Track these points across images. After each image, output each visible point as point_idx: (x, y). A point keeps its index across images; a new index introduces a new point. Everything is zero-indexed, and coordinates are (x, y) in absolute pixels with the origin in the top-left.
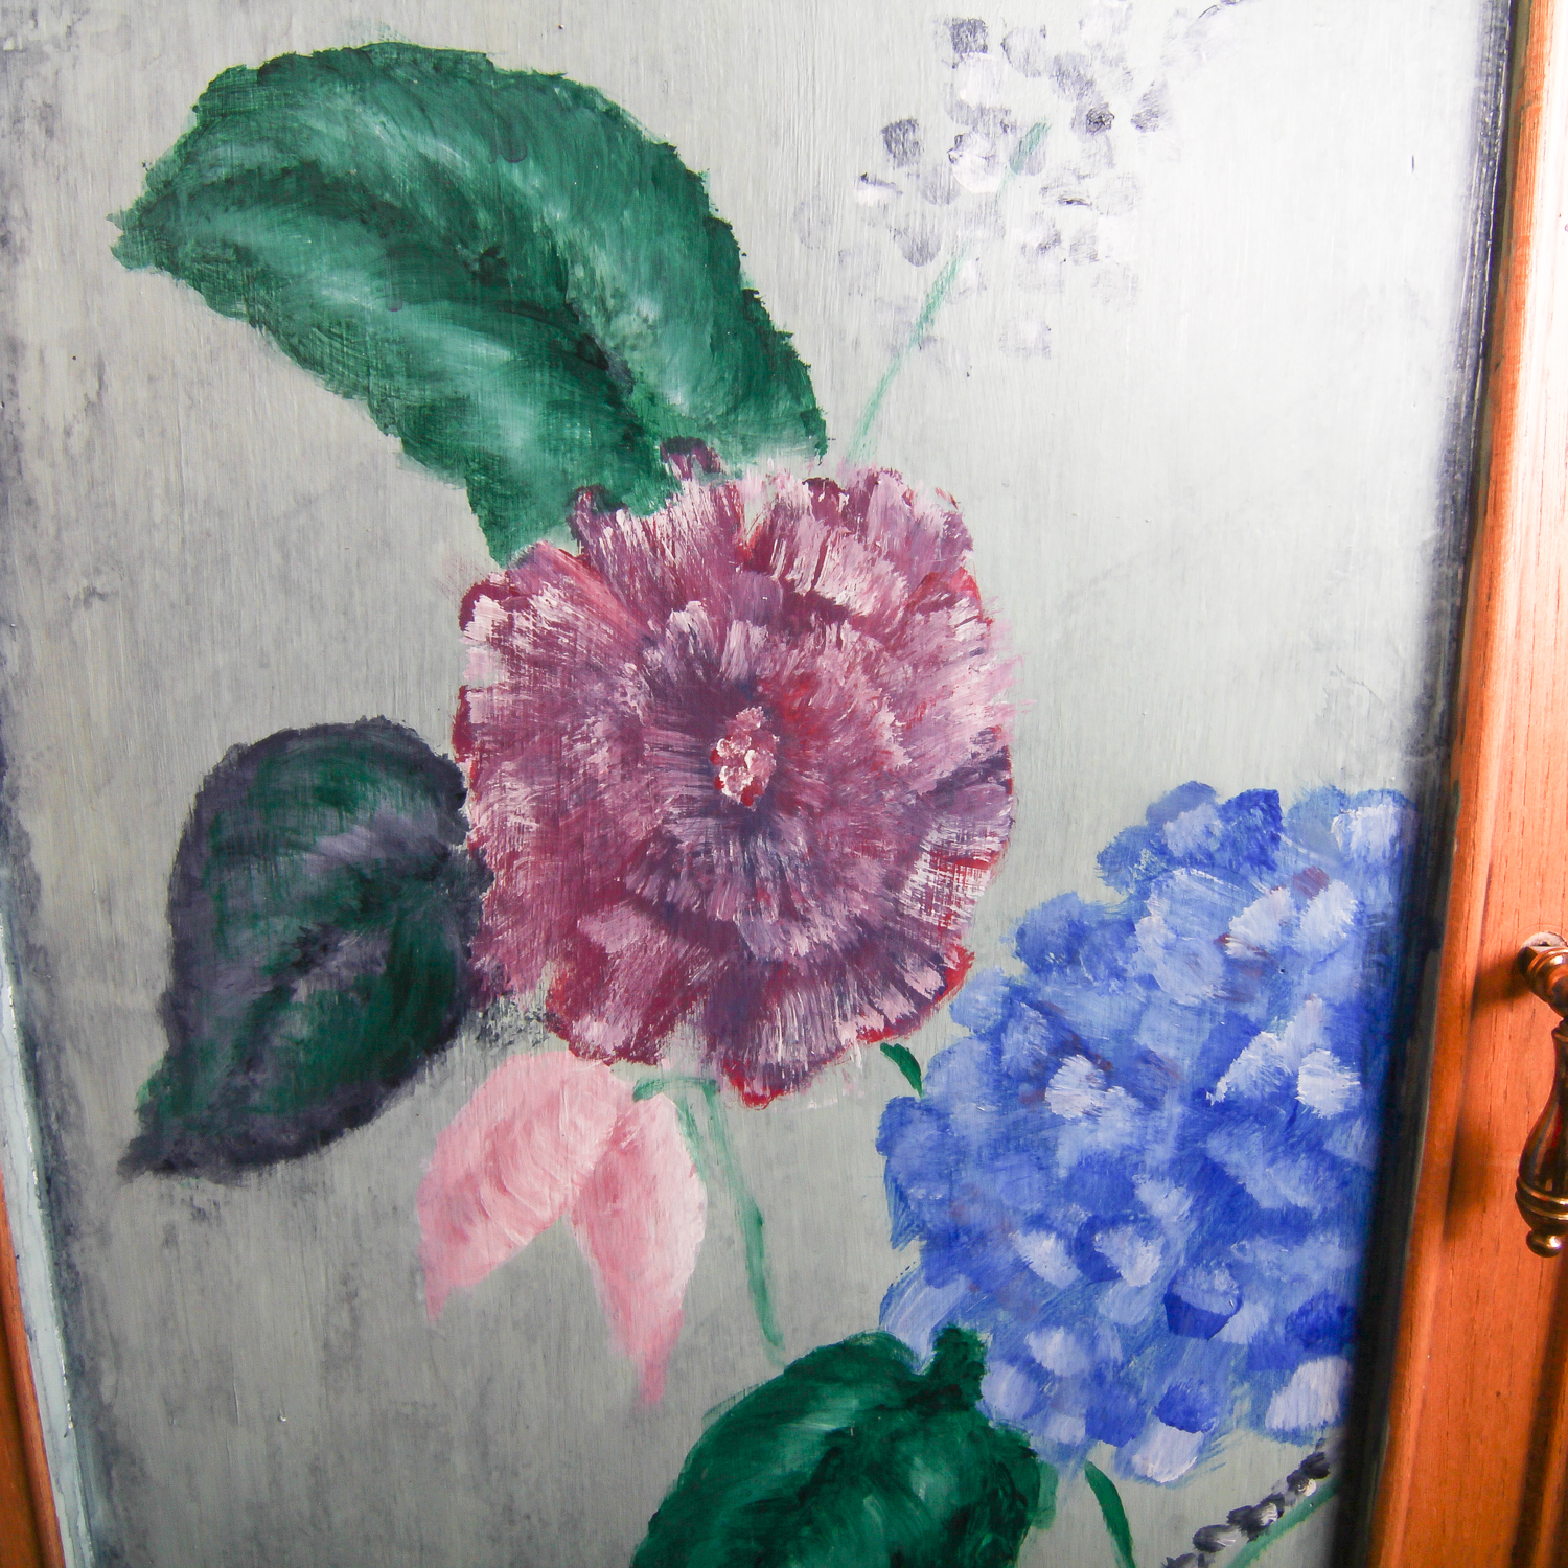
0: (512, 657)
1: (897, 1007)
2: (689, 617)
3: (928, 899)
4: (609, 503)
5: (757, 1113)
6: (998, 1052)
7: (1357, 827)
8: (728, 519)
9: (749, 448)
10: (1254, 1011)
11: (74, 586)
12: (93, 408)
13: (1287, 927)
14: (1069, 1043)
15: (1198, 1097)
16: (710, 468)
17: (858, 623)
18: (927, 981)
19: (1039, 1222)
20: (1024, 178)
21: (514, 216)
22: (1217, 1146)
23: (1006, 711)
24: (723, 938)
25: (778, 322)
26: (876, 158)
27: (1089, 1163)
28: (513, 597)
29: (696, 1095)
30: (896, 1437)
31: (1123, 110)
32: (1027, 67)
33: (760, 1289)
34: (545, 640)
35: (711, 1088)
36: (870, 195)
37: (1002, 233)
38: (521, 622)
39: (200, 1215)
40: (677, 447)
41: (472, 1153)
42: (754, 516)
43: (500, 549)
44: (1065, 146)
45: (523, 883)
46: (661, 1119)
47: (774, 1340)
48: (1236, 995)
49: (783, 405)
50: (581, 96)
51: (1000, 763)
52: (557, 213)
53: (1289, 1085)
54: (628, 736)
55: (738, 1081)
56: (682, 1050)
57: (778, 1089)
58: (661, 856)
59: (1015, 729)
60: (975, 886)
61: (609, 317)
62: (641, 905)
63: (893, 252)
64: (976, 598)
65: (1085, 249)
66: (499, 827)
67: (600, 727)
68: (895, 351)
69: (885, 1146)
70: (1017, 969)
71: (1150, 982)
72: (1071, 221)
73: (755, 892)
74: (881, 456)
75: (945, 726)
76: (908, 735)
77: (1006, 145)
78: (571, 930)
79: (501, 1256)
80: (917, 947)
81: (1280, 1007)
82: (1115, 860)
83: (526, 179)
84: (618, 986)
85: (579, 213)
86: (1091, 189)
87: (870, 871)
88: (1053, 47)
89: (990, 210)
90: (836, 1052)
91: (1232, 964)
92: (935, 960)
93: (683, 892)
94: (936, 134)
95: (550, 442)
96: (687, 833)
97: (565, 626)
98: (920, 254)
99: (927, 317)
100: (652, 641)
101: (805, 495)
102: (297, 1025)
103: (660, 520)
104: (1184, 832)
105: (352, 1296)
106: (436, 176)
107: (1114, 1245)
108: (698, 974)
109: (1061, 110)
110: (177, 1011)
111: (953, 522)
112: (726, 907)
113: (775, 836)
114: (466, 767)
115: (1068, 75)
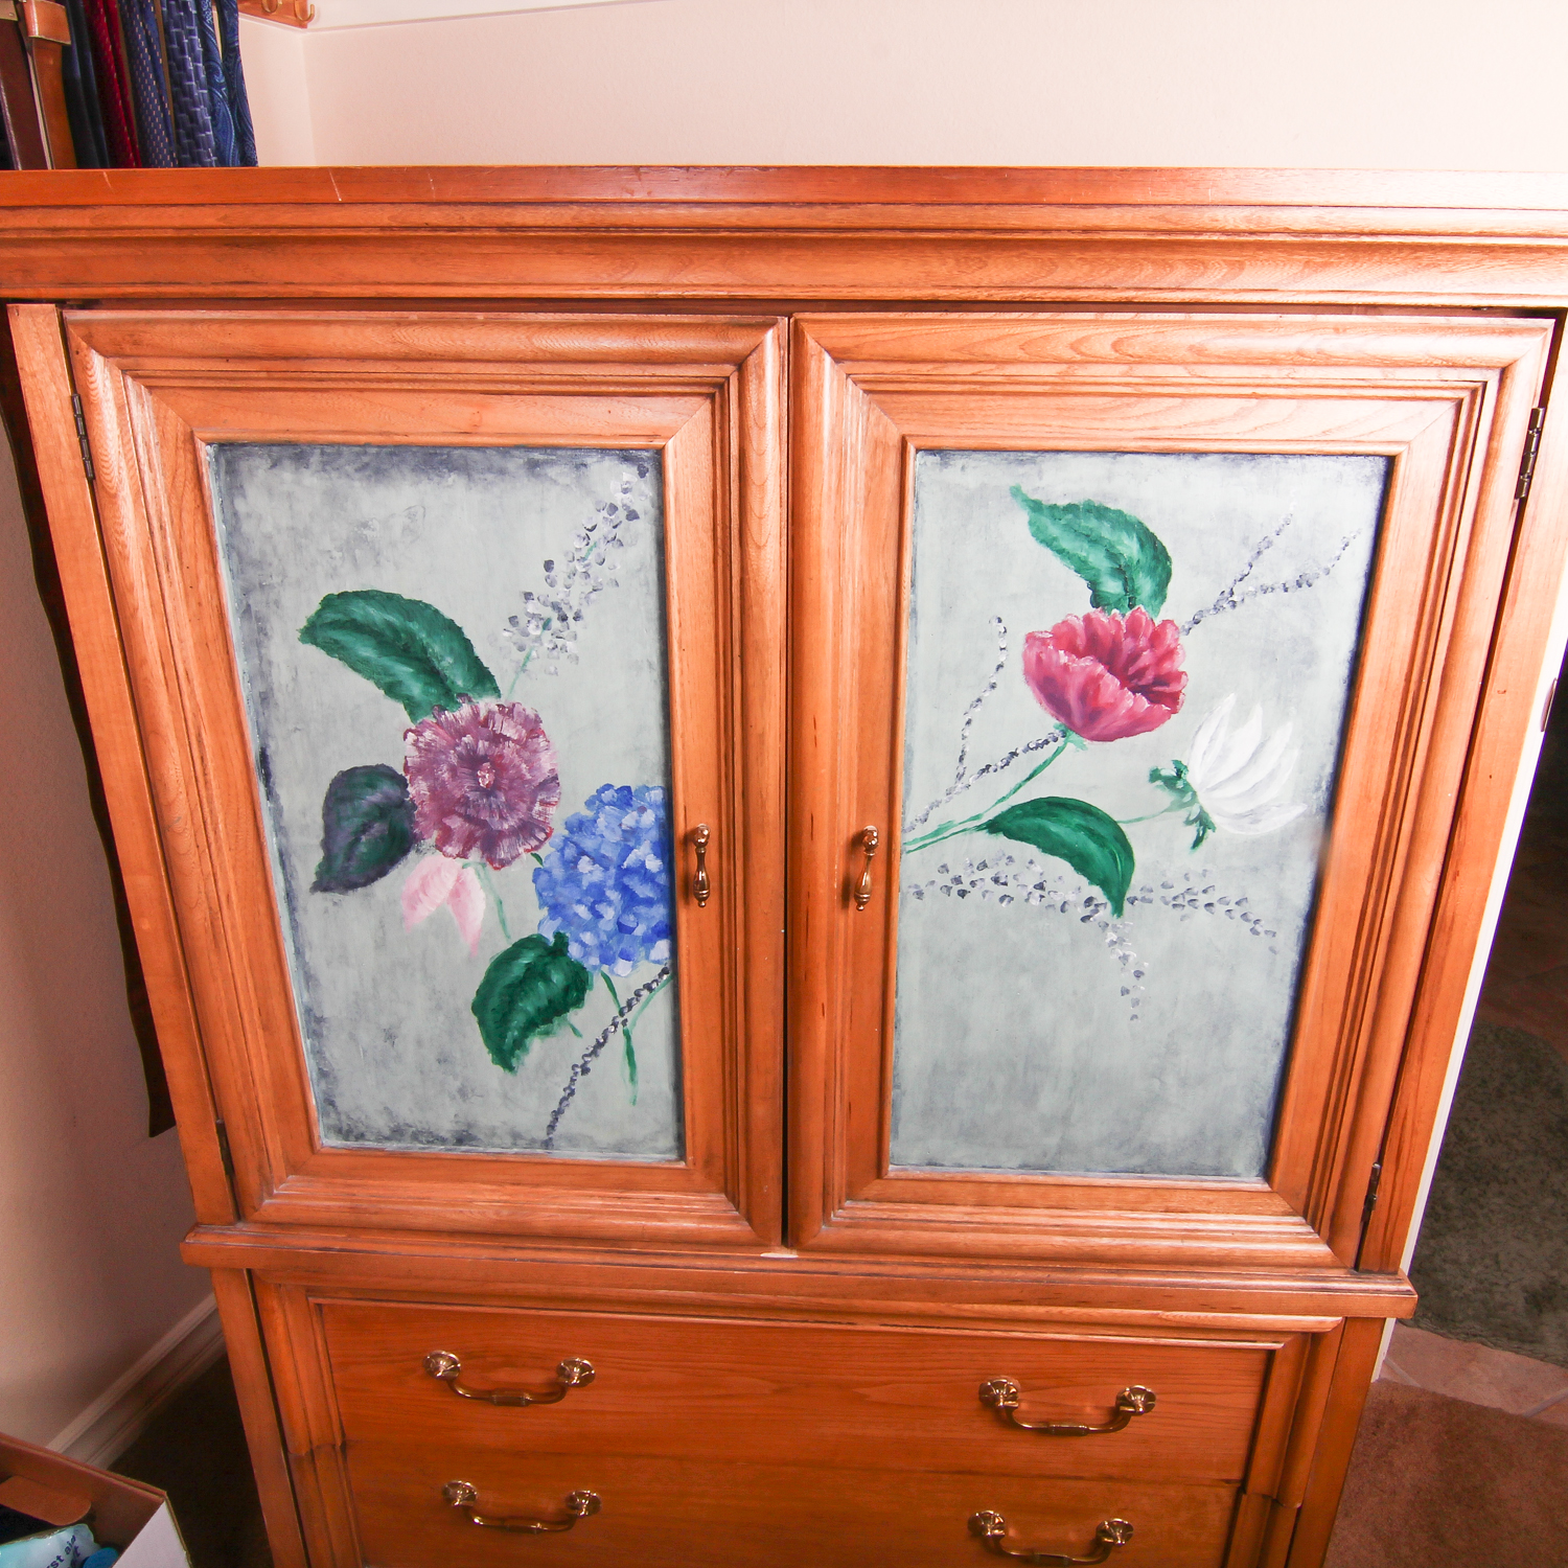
0: (419, 748)
1: (534, 843)
2: (467, 739)
3: (540, 813)
4: (443, 709)
5: (497, 872)
6: (563, 855)
7: (652, 796)
8: (476, 714)
9: (480, 696)
10: (631, 844)
11: (291, 727)
12: (294, 680)
13: (637, 822)
14: (582, 853)
15: (619, 867)
16: (470, 701)
17: (514, 741)
18: (542, 836)
19: (579, 902)
20: (546, 632)
21: (412, 635)
22: (626, 880)
23: (556, 764)
24: (484, 824)
25: (485, 665)
26: (508, 625)
27: (592, 885)
28: (418, 733)
29: (480, 867)
30: (546, 964)
31: (570, 616)
32: (544, 604)
33: (503, 922)
34: (428, 744)
35: (484, 865)
36: (506, 634)
37: (542, 644)
38: (421, 739)
39: (335, 903)
40: (460, 695)
41: (416, 884)
42: (483, 714)
43: (414, 719)
44: (556, 624)
45: (426, 809)
46: (471, 874)
47: (509, 937)
48: (626, 840)
49: (488, 685)
50: (427, 606)
51: (555, 778)
52: (423, 635)
53: (643, 863)
54: (453, 770)
55: (492, 863)
56: (475, 855)
57: (503, 866)
58: (465, 802)
59: (559, 770)
60: (551, 810)
61: (439, 662)
62: (460, 815)
63: (514, 648)
64: (545, 735)
65: (564, 649)
66: (418, 793)
67: (445, 768)
68: (517, 673)
69: (534, 881)
70: (566, 833)
71: (602, 836)
72: (560, 642)
73: (492, 812)
74: (515, 700)
75: (540, 768)
76: (530, 770)
77: (541, 623)
78: (441, 822)
79: (427, 914)
80: (538, 827)
81: (638, 842)
82: (589, 803)
83: (414, 626)
84: (455, 837)
85: (429, 635)
86: (564, 634)
87: (523, 807)
88: (551, 599)
89: (538, 639)
90: (518, 855)
91: (624, 831)
92: (543, 830)
93: (471, 812)
94: (523, 620)
95: (425, 692)
96: (472, 796)
97: (433, 741)
98: (521, 649)
99: (524, 665)
100: (458, 745)
101: (496, 708)
102: (362, 848)
103: (457, 714)
104: (607, 796)
105: (383, 927)
106: (390, 625)
107: (601, 908)
108: (478, 834)
109: (554, 615)
110: (327, 844)
111: (537, 716)
112: (484, 816)
113: (496, 797)
114: (408, 777)
115: (556, 607)
